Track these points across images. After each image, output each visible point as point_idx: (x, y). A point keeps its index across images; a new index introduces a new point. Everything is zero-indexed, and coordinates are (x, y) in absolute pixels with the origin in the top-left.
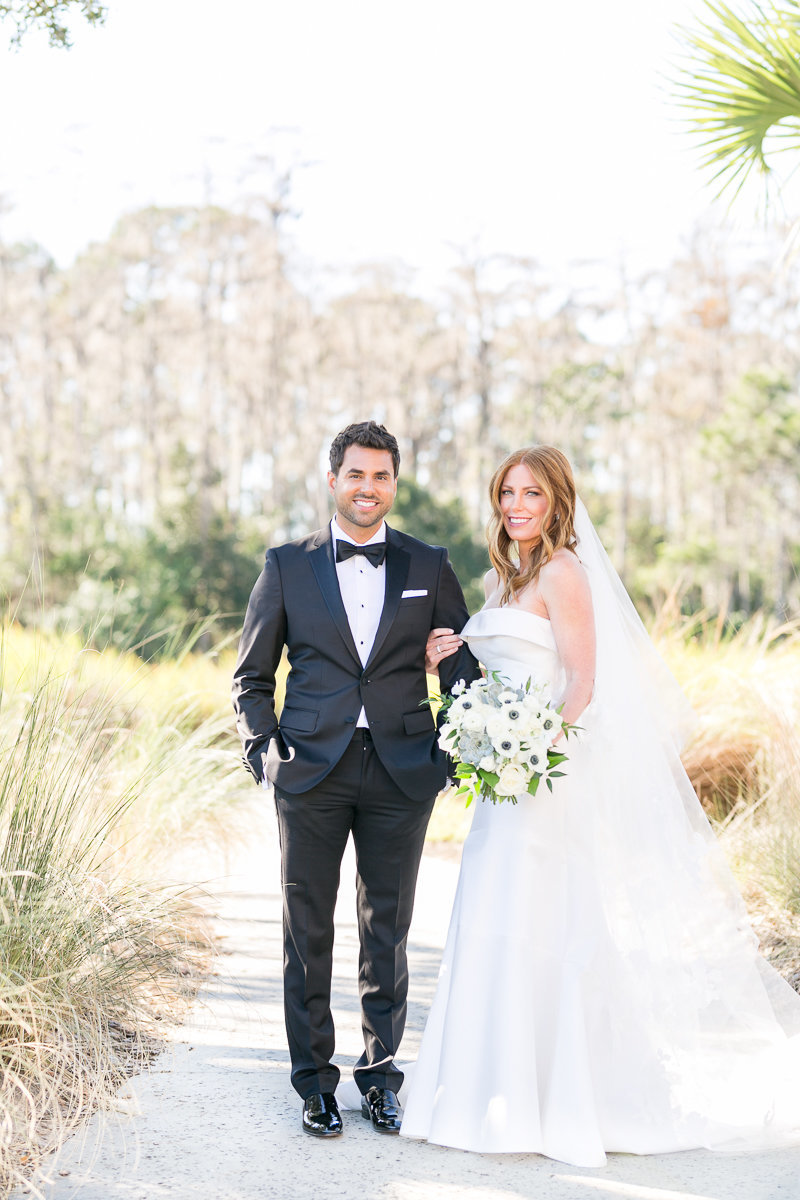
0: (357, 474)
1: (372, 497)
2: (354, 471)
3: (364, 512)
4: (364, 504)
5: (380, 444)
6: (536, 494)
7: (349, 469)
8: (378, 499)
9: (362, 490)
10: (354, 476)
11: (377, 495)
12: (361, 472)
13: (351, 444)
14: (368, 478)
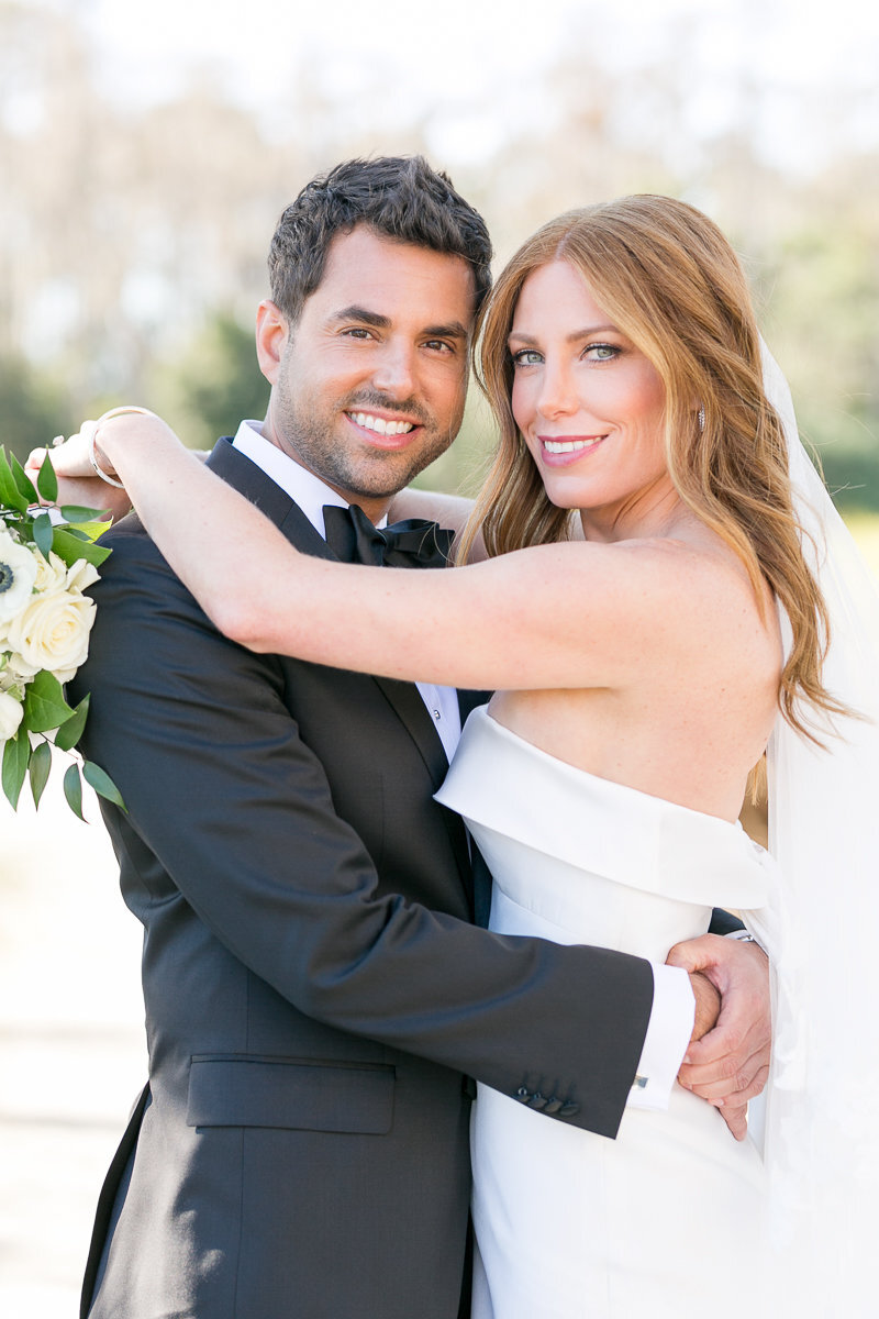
0: (367, 325)
1: (408, 404)
2: (357, 313)
3: (377, 453)
4: (379, 425)
5: (449, 236)
6: (615, 350)
7: (342, 306)
8: (421, 412)
9: (380, 382)
10: (357, 333)
11: (421, 400)
12: (380, 321)
13: (353, 225)
14: (401, 343)
